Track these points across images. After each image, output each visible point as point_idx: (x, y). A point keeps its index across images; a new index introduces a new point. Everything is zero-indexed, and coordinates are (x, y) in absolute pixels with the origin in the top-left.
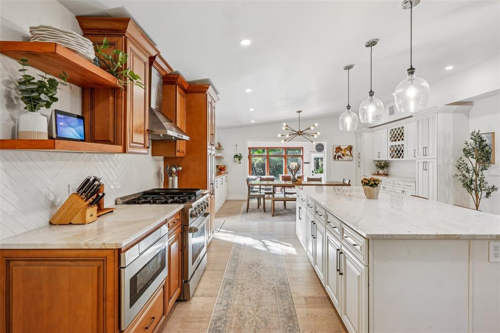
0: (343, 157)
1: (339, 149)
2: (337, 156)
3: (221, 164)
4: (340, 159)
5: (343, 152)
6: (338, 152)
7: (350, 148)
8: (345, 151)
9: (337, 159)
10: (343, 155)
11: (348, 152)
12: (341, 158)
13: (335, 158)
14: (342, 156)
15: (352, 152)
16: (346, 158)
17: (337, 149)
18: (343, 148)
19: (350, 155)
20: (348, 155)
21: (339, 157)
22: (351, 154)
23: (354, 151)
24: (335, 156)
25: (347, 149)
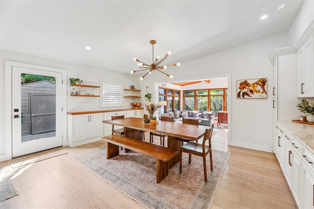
0: (251, 95)
1: (245, 84)
2: (241, 94)
4: (246, 96)
5: (251, 88)
6: (244, 88)
7: (263, 83)
8: (254, 87)
9: (242, 97)
10: (251, 91)
11: (259, 88)
12: (248, 95)
13: (239, 95)
14: (249, 93)
15: (265, 87)
16: (255, 95)
17: (241, 84)
18: (251, 82)
19: (262, 90)
20: (259, 91)
21: (244, 94)
22: (264, 90)
23: (269, 87)
24: (239, 93)
25: (258, 84)
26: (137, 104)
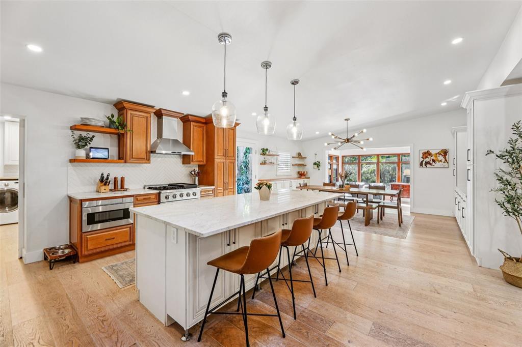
0: (434, 164)
1: (427, 154)
2: (424, 163)
3: (301, 170)
4: (428, 165)
5: (433, 157)
6: (426, 157)
7: (445, 153)
8: (436, 157)
9: (424, 166)
10: (434, 161)
11: (441, 158)
12: (431, 164)
13: (421, 164)
14: (431, 162)
15: (447, 157)
16: (438, 164)
17: (424, 154)
18: (433, 152)
19: (443, 160)
20: (441, 161)
21: (427, 163)
22: (446, 160)
23: (450, 157)
24: (422, 162)
25: (440, 154)
26: (304, 173)
